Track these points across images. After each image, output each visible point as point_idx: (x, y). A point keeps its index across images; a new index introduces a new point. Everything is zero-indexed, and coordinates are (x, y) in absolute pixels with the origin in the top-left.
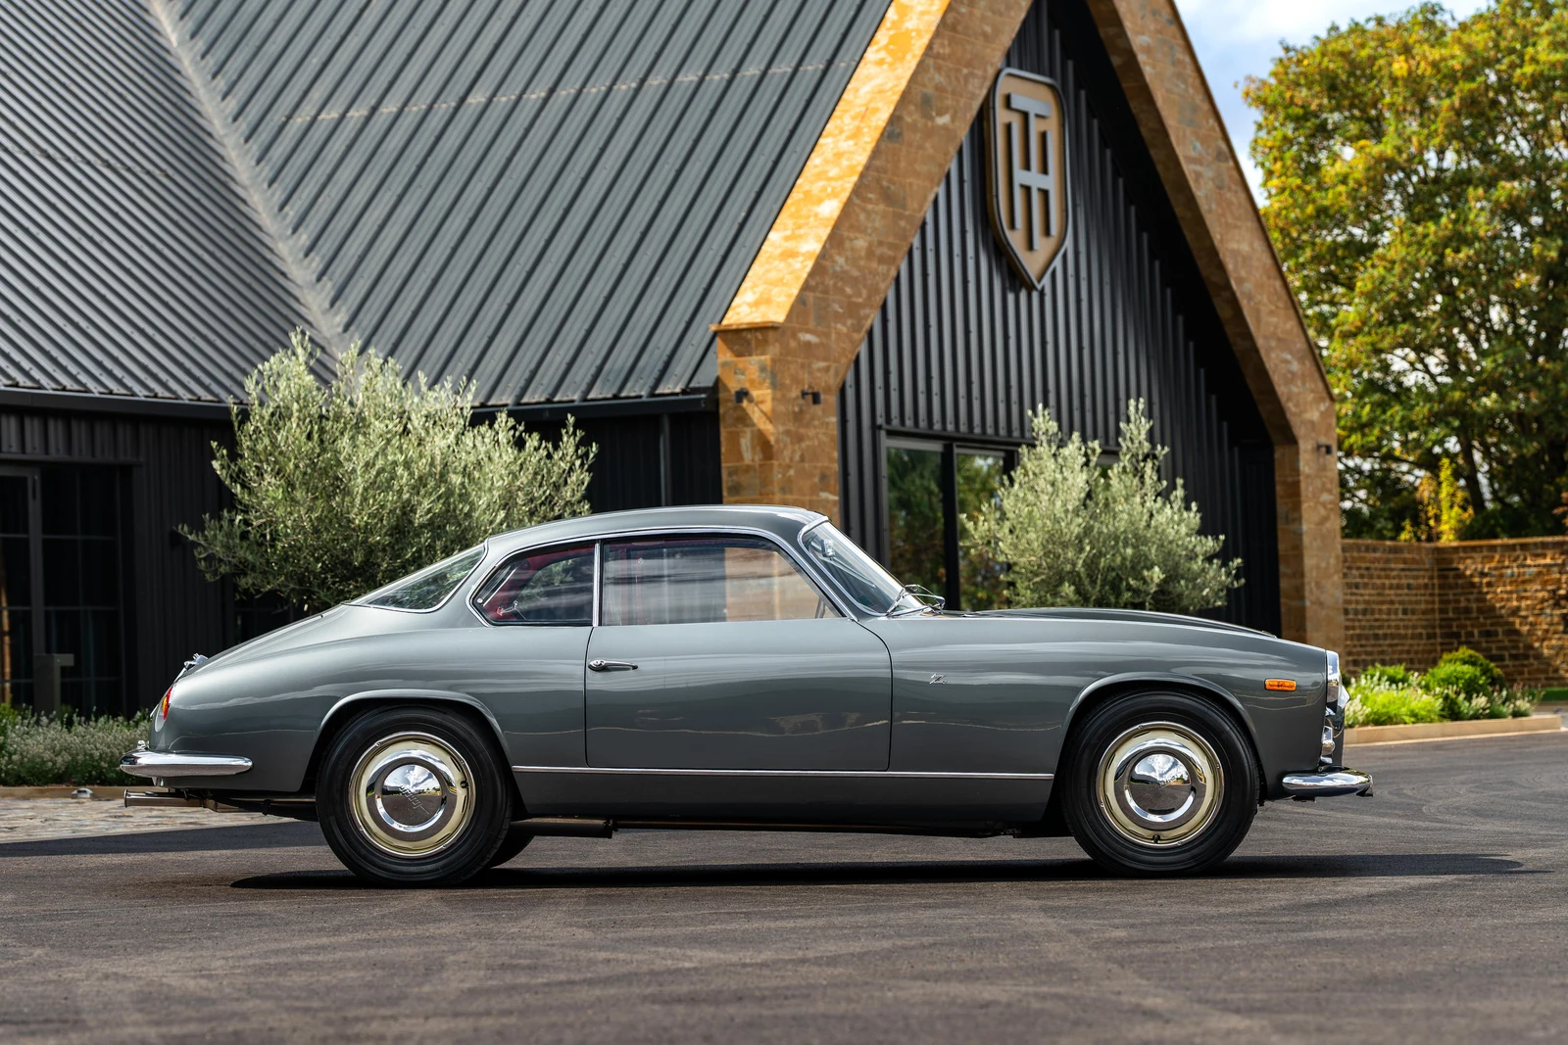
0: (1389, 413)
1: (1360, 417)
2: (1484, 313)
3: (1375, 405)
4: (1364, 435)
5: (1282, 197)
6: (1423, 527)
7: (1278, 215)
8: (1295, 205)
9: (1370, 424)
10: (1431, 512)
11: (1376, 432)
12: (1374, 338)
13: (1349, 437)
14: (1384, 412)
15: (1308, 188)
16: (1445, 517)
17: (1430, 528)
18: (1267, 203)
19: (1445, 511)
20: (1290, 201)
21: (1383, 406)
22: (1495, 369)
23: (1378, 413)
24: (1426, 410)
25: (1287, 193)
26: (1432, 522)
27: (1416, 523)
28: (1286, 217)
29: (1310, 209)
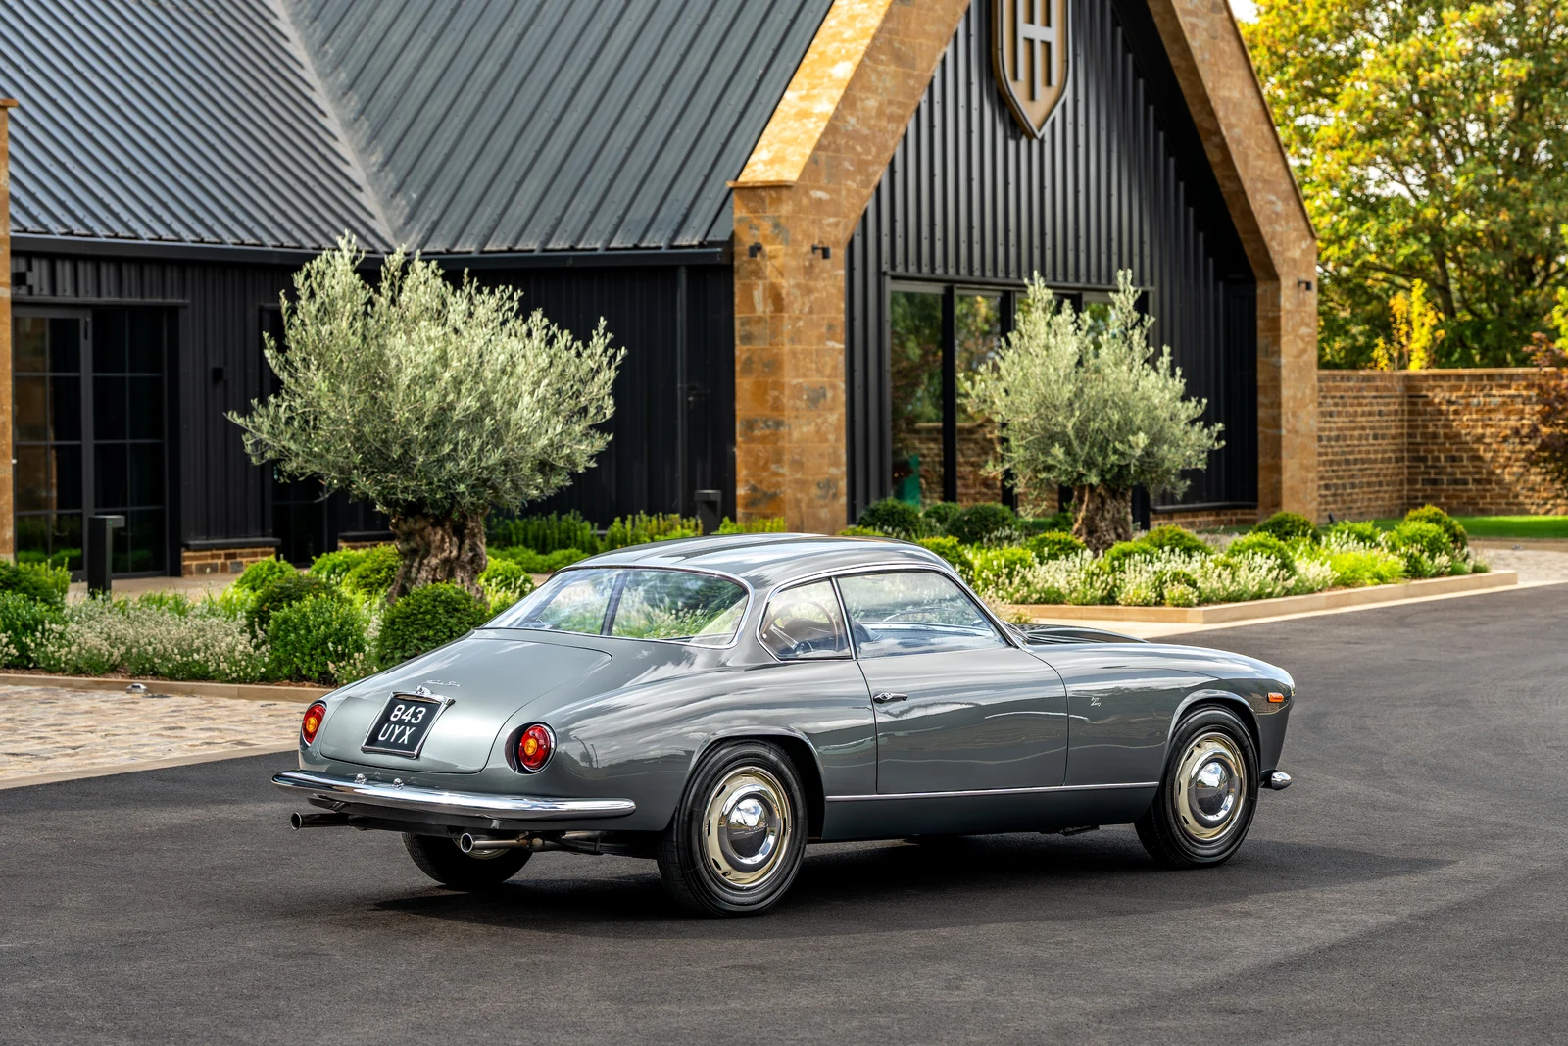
0: (1365, 227)
1: (1337, 230)
2: (1461, 130)
3: (1353, 219)
4: (1341, 247)
5: (1270, 17)
6: (1395, 344)
7: (1266, 34)
8: (1282, 25)
9: (1347, 237)
10: (1404, 328)
11: (1351, 245)
12: (1350, 153)
13: (1326, 249)
14: (1362, 225)
15: (1294, 8)
16: (1415, 336)
17: (1403, 346)
18: (1257, 20)
19: (1416, 330)
20: (1278, 20)
21: (1361, 219)
22: (1466, 188)
23: (1356, 225)
24: (1400, 226)
25: (1274, 12)
26: (1404, 340)
27: (1389, 340)
28: (1273, 36)
29: (1294, 28)
